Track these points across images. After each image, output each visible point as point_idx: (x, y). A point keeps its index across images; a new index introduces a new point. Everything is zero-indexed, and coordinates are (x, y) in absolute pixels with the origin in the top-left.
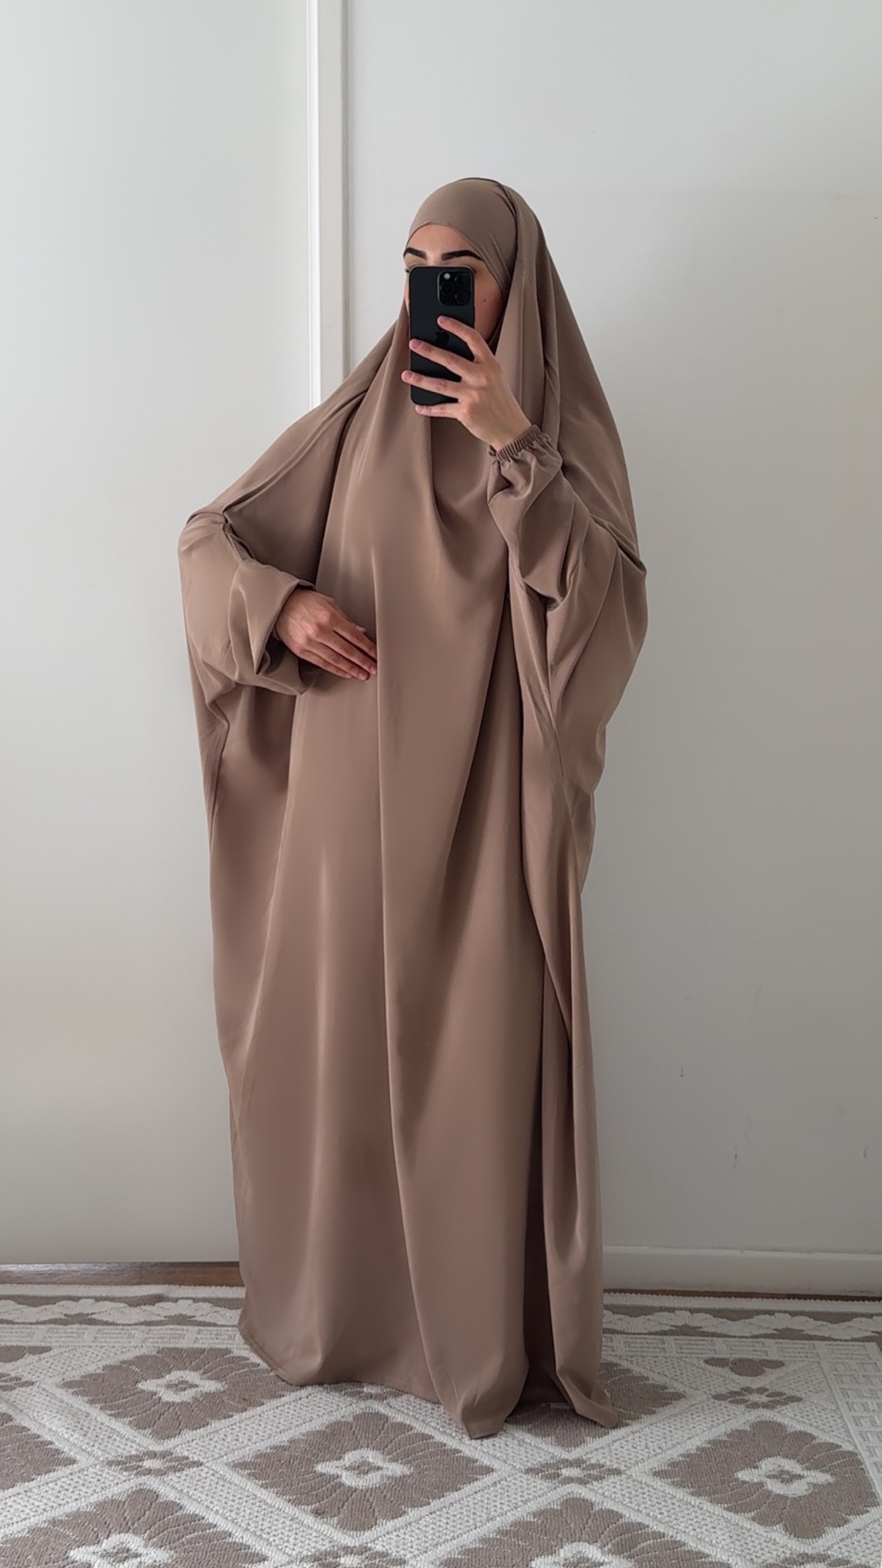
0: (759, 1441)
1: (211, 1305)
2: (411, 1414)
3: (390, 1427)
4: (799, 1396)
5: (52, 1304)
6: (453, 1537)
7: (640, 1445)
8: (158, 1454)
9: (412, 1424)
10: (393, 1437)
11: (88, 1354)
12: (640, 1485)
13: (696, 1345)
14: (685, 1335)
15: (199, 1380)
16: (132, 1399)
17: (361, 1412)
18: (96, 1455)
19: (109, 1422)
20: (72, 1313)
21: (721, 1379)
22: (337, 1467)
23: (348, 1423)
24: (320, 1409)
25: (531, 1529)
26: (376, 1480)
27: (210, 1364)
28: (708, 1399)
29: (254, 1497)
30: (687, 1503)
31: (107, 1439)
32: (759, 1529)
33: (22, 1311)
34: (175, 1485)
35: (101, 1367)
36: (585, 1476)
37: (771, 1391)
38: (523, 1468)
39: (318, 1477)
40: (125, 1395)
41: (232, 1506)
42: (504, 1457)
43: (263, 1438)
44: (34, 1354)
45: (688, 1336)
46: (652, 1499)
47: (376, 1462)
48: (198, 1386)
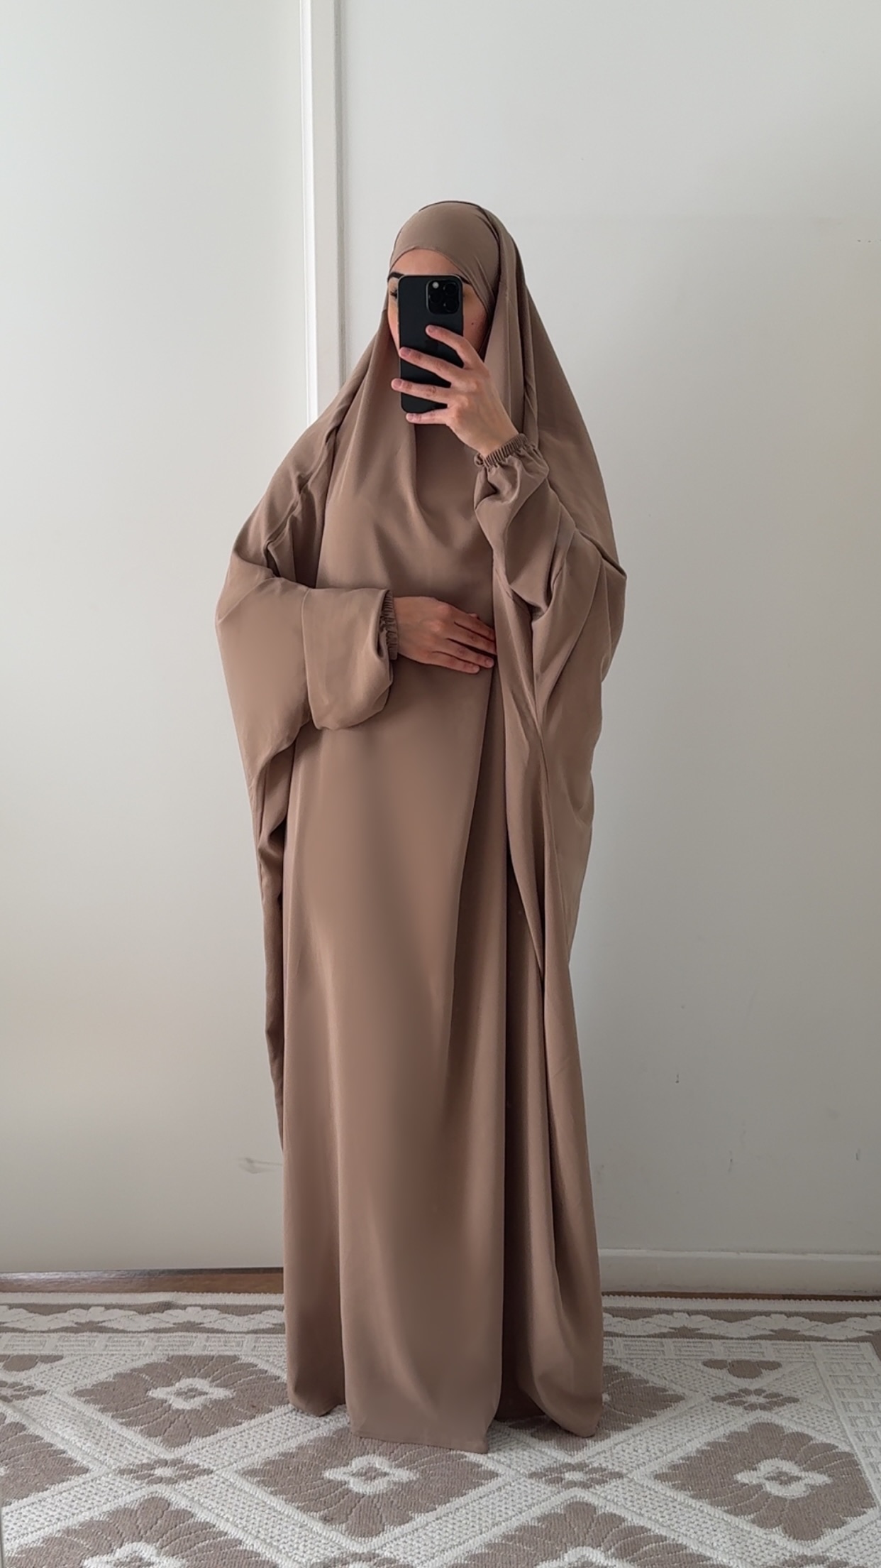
0: (758, 1443)
1: (219, 1312)
4: (796, 1397)
5: (62, 1312)
6: (460, 1542)
7: (641, 1448)
8: (169, 1462)
11: (99, 1362)
12: (642, 1489)
13: (694, 1347)
14: (683, 1337)
15: (208, 1388)
16: (143, 1407)
18: (108, 1464)
19: (121, 1430)
20: (83, 1321)
21: (719, 1381)
25: (535, 1534)
26: (383, 1486)
27: (219, 1371)
28: (708, 1401)
29: (263, 1504)
30: (688, 1506)
31: (118, 1448)
32: (759, 1531)
33: (34, 1320)
34: (186, 1492)
35: (112, 1376)
36: (587, 1480)
37: (768, 1392)
38: (527, 1473)
39: (325, 1484)
40: (136, 1403)
41: (242, 1513)
42: (509, 1462)
43: (272, 1445)
44: (46, 1363)
45: (687, 1338)
46: (653, 1502)
47: (382, 1468)
48: (207, 1394)
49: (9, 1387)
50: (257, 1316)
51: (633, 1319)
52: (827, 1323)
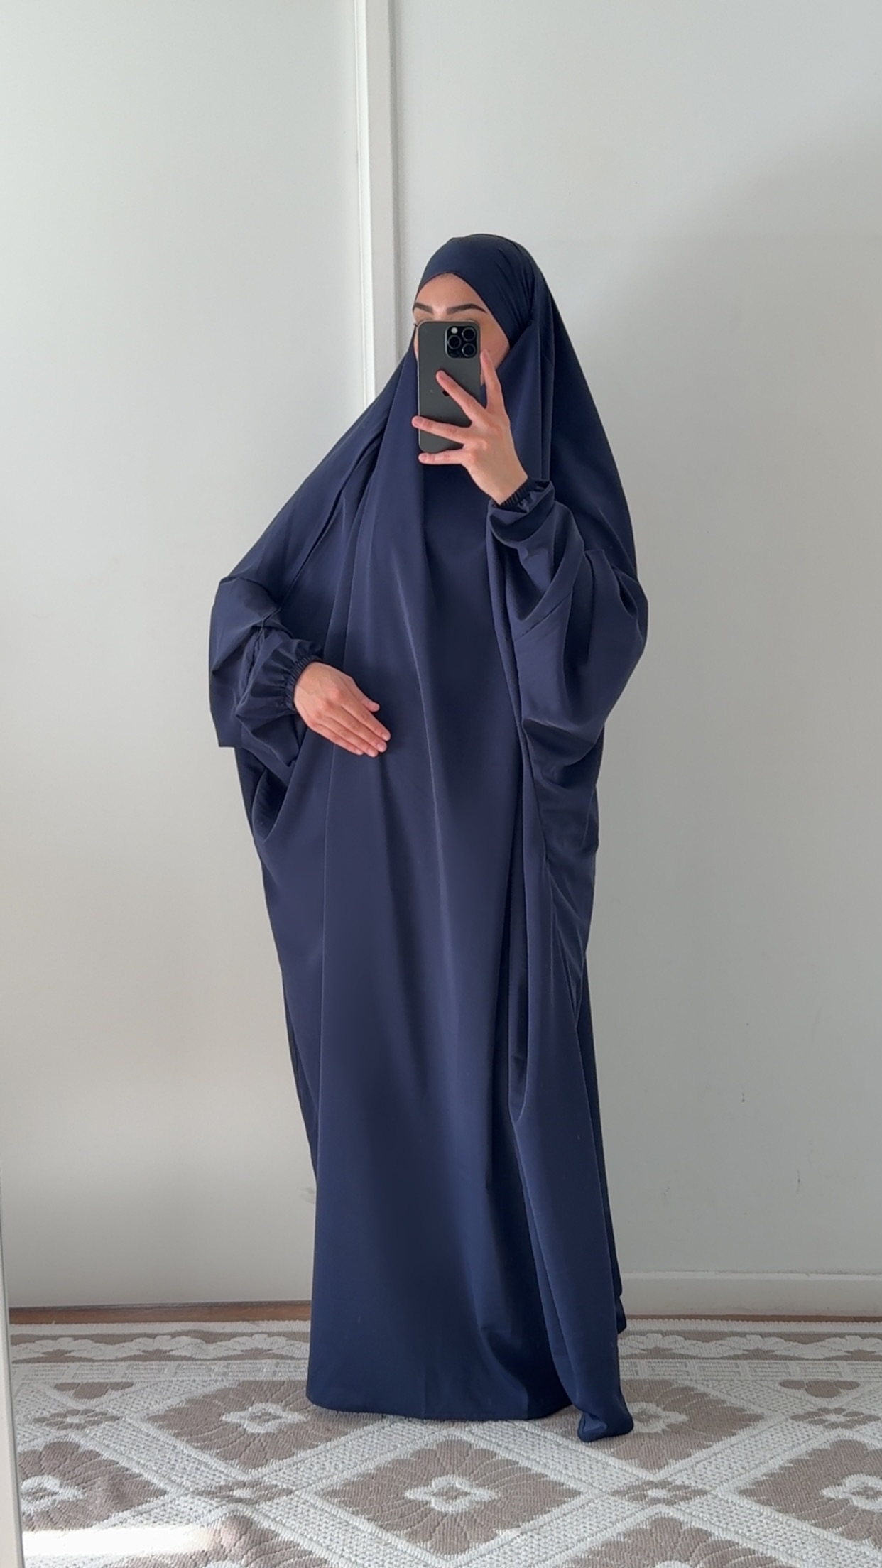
0: (841, 1460)
1: (286, 1339)
2: (494, 1440)
3: (474, 1454)
4: (876, 1415)
5: (129, 1341)
6: (546, 1557)
7: (723, 1466)
8: (247, 1483)
9: (495, 1450)
10: (477, 1464)
11: (169, 1388)
12: (727, 1505)
13: (770, 1368)
14: (758, 1359)
15: (282, 1413)
16: (217, 1432)
17: (444, 1439)
18: (186, 1486)
19: (196, 1454)
20: (151, 1349)
21: (797, 1401)
22: (425, 1493)
23: (433, 1450)
24: (404, 1438)
25: (621, 1549)
26: (466, 1505)
27: (290, 1397)
28: (787, 1420)
29: (346, 1523)
30: (775, 1520)
31: (195, 1471)
32: (848, 1543)
33: (101, 1349)
34: (267, 1513)
35: (184, 1399)
36: (671, 1497)
37: (848, 1411)
38: (609, 1491)
39: (407, 1503)
40: (211, 1428)
41: (325, 1533)
43: (349, 1467)
44: (117, 1390)
45: (761, 1359)
46: (739, 1517)
47: (463, 1488)
48: (281, 1418)
49: (82, 1414)
51: (706, 1342)
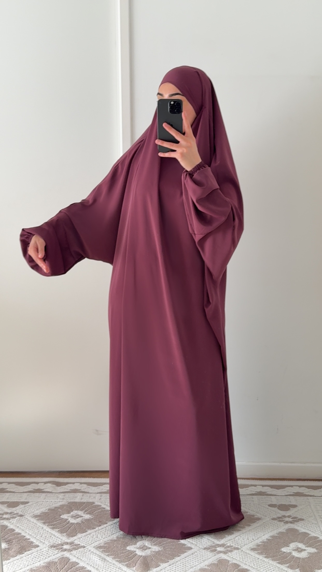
0: (289, 536)
1: (87, 485)
4: (303, 518)
5: (29, 485)
7: (245, 538)
8: (69, 543)
11: (42, 504)
12: (246, 554)
13: (265, 499)
15: (83, 514)
16: (59, 522)
18: (46, 544)
19: (50, 531)
20: (36, 488)
21: (274, 512)
26: (149, 553)
27: (87, 508)
28: (270, 520)
29: (104, 559)
30: (264, 561)
31: (49, 538)
32: (290, 571)
33: (18, 488)
34: (75, 555)
35: (47, 510)
36: (226, 550)
37: (293, 517)
38: (203, 548)
39: (127, 552)
40: (56, 520)
41: (96, 563)
42: (196, 543)
43: (107, 537)
44: (23, 504)
45: (262, 495)
46: (250, 559)
47: (148, 546)
48: (83, 517)
49: (9, 514)
50: (101, 487)
52: (314, 490)
